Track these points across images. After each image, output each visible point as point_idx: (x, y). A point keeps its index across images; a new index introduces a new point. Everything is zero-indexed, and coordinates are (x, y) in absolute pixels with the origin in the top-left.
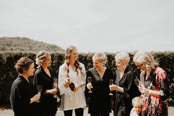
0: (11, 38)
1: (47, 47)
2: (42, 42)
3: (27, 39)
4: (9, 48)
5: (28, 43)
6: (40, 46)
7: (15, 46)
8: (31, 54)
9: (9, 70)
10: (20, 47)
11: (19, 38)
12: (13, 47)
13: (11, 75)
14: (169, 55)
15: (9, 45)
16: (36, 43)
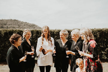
0: (7, 20)
1: (29, 26)
2: (26, 23)
3: (17, 20)
4: (6, 26)
5: (17, 23)
6: (25, 25)
7: (9, 25)
8: (19, 31)
9: (6, 41)
10: (12, 25)
11: (11, 20)
12: (8, 26)
13: (7, 43)
14: (105, 31)
15: (5, 24)
16: (22, 23)
